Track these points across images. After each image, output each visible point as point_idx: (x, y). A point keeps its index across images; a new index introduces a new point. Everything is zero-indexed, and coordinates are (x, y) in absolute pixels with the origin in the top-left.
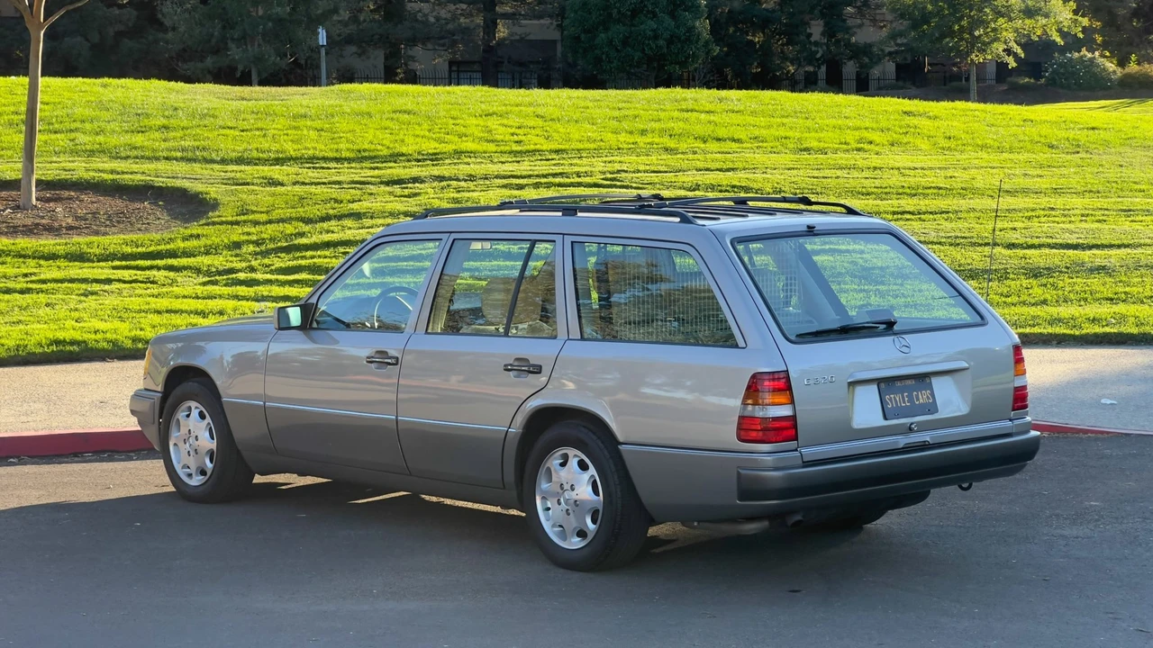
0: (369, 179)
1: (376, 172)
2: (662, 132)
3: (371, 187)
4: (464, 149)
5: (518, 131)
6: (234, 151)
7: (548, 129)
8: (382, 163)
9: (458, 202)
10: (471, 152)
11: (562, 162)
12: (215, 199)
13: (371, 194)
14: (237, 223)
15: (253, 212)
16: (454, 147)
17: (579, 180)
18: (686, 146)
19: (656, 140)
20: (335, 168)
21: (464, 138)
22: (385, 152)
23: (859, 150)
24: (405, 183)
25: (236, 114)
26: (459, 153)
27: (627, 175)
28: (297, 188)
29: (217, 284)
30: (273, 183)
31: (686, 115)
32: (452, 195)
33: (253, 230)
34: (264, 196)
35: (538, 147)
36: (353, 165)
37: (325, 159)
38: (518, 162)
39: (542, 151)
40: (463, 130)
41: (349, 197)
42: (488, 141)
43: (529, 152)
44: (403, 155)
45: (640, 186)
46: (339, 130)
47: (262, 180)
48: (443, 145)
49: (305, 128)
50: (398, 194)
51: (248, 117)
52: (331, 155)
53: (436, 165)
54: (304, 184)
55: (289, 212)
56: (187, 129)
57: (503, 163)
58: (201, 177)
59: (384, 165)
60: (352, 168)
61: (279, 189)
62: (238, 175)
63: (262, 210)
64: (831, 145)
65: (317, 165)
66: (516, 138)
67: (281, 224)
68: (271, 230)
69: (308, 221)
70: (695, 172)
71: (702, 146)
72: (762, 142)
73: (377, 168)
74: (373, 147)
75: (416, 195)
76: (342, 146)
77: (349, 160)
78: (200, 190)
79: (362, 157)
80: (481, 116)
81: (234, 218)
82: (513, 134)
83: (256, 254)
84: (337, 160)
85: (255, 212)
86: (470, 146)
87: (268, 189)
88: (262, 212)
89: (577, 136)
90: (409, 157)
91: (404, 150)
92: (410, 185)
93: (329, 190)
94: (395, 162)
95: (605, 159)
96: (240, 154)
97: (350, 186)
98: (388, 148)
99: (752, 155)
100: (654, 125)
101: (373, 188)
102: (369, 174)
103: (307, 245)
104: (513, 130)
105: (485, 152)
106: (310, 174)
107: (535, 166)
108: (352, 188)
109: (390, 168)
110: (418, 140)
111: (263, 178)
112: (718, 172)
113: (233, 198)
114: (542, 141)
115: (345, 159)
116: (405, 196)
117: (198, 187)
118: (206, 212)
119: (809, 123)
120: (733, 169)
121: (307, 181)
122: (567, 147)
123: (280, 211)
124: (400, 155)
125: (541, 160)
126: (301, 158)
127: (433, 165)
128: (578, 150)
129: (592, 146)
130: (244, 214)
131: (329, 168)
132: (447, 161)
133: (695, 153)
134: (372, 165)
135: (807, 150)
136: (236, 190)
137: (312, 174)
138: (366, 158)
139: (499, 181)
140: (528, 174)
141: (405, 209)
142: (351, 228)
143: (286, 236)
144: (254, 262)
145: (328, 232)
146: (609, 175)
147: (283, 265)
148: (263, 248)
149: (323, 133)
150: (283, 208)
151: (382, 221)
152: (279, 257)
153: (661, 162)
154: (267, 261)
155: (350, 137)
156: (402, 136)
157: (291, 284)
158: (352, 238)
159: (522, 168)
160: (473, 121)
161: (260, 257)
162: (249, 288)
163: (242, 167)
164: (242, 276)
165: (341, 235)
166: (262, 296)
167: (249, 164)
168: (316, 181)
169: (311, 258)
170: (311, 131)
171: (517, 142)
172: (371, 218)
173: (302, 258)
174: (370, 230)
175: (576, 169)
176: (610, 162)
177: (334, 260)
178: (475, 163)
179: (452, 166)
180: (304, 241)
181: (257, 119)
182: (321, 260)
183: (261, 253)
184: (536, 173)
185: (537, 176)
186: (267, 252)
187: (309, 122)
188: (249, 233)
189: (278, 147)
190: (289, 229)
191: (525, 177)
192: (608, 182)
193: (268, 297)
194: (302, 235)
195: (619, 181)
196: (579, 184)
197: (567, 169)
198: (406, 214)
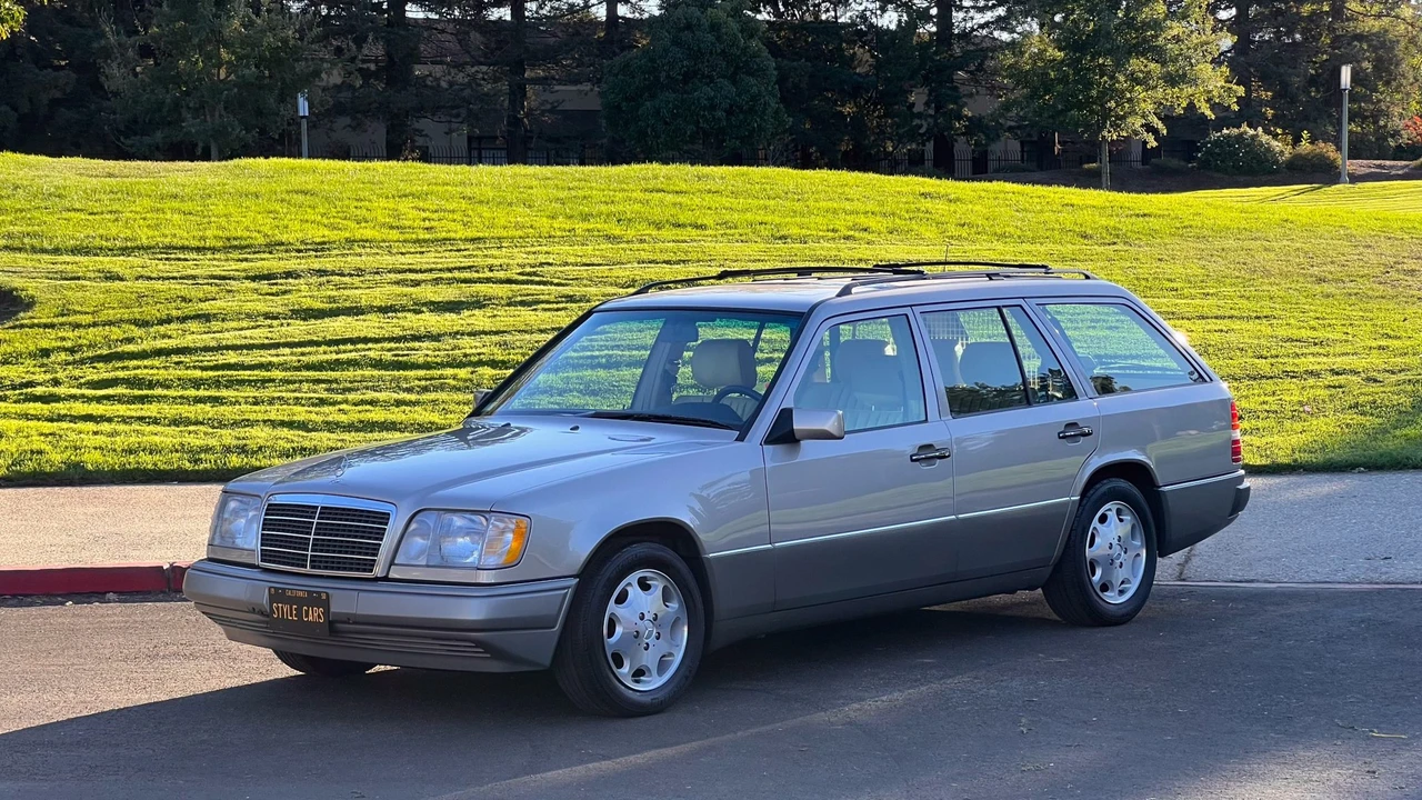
0: (232, 273)
1: (244, 265)
2: (609, 217)
3: (233, 282)
4: (358, 236)
5: (431, 215)
6: (73, 238)
7: (470, 213)
8: (255, 253)
9: (335, 302)
10: (367, 241)
11: (475, 253)
12: (32, 297)
13: (231, 291)
14: (52, 326)
15: (76, 312)
16: (347, 235)
17: (491, 275)
18: (633, 233)
19: (599, 226)
20: (195, 260)
21: (363, 225)
22: (261, 240)
23: (847, 238)
24: (276, 278)
25: (90, 194)
26: (351, 242)
27: (550, 268)
28: (141, 284)
29: (5, 401)
30: (112, 277)
31: (648, 196)
32: (329, 293)
33: (70, 334)
34: (95, 292)
35: (452, 235)
36: (217, 256)
37: (183, 248)
38: (423, 253)
39: (454, 240)
40: (367, 214)
41: (201, 295)
42: (392, 228)
43: (437, 240)
44: (283, 244)
45: (563, 282)
46: (210, 213)
47: (97, 274)
48: (336, 232)
49: (169, 212)
50: (263, 292)
51: (101, 196)
52: (194, 244)
53: (320, 257)
54: (150, 278)
55: (120, 314)
56: (21, 211)
57: (402, 254)
58: (22, 269)
59: (257, 256)
60: (215, 259)
61: (117, 284)
62: (70, 267)
63: (88, 310)
64: (815, 233)
65: (173, 256)
66: (427, 224)
67: (107, 327)
68: (92, 334)
69: (144, 324)
70: (636, 265)
71: (654, 233)
72: (730, 228)
73: (246, 260)
74: (247, 234)
75: (285, 292)
76: (210, 232)
77: (213, 250)
78: (16, 285)
79: (230, 247)
81: (49, 320)
82: (424, 220)
83: (67, 364)
84: (198, 250)
85: (79, 312)
86: (368, 233)
87: (102, 284)
88: (86, 313)
89: (503, 222)
90: (290, 247)
91: (284, 238)
92: (279, 281)
93: (178, 287)
94: (271, 253)
95: (528, 249)
96: (78, 243)
97: (206, 281)
98: (266, 235)
99: (713, 244)
100: (603, 208)
101: (234, 285)
102: (234, 267)
103: (133, 353)
104: (424, 215)
105: (384, 241)
106: (161, 267)
107: (442, 258)
108: (208, 284)
109: (262, 259)
110: (305, 226)
111: (99, 271)
112: (664, 265)
113: (55, 296)
114: (459, 227)
115: (209, 249)
116: (272, 294)
117: (17, 282)
118: (16, 313)
119: (798, 206)
120: (684, 261)
121: (154, 275)
122: (487, 235)
123: (111, 312)
124: (279, 245)
125: (451, 250)
126: (154, 248)
127: (316, 257)
128: (499, 238)
129: (520, 233)
130: (63, 315)
131: (186, 260)
132: (334, 252)
133: (642, 241)
134: (241, 256)
135: (783, 238)
136: (62, 285)
137: (163, 267)
138: (235, 247)
139: (392, 276)
140: (429, 267)
141: (267, 309)
142: (193, 333)
143: (108, 342)
144: (60, 375)
145: (164, 336)
146: (528, 269)
147: (95, 377)
148: (77, 357)
149: (191, 217)
150: (114, 308)
151: (234, 324)
152: (94, 368)
153: (597, 253)
154: (77, 373)
155: (223, 221)
156: (286, 222)
157: (99, 400)
158: (191, 345)
159: (424, 260)
160: (383, 203)
161: (70, 367)
162: (45, 406)
163: (78, 258)
164: (39, 390)
165: (178, 341)
166: (59, 415)
167: (87, 254)
168: (165, 275)
169: (135, 369)
170: (176, 216)
171: (427, 229)
172: (223, 320)
173: (123, 368)
174: (217, 335)
175: (490, 261)
176: (534, 253)
177: (162, 371)
178: (368, 255)
179: (340, 258)
180: (131, 348)
181: (114, 200)
182: (146, 371)
183: (74, 362)
184: (440, 266)
185: (440, 270)
186: (82, 362)
187: (176, 204)
188: (63, 339)
189: (129, 233)
190: (116, 333)
191: (425, 271)
192: (525, 278)
193: (66, 415)
194: (130, 340)
195: (538, 275)
196: (488, 280)
197: (479, 261)
198: (267, 316)
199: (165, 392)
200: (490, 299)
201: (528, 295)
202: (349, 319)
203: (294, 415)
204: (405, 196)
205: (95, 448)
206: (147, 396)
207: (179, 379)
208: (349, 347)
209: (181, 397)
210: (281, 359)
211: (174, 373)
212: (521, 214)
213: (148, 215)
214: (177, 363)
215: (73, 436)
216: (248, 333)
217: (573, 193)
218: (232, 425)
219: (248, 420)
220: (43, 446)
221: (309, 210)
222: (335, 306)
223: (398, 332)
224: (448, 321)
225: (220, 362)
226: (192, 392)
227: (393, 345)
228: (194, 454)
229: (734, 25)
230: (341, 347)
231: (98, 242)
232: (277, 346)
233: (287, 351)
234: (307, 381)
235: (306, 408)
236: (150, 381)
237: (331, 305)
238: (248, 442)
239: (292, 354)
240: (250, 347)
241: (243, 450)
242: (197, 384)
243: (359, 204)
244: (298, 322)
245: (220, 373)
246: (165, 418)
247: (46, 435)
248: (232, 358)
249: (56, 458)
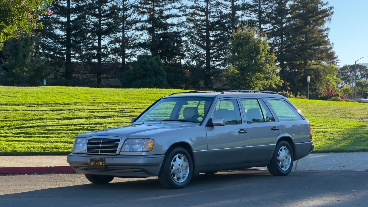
0: (48, 110)
1: (49, 108)
2: (139, 98)
3: (47, 112)
5: (95, 97)
7: (104, 97)
8: (52, 105)
9: (74, 116)
10: (79, 103)
13: (47, 114)
14: (3, 121)
15: (9, 118)
16: (74, 101)
17: (112, 110)
18: (146, 102)
19: (137, 100)
20: (37, 107)
21: (78, 99)
22: (53, 102)
24: (58, 111)
26: (76, 103)
27: (126, 109)
28: (24, 112)
30: (16, 110)
31: (147, 94)
32: (72, 114)
33: (8, 123)
34: (13, 114)
35: (101, 102)
36: (42, 106)
37: (34, 104)
38: (94, 106)
40: (78, 97)
41: (40, 114)
42: (85, 100)
43: (97, 103)
44: (58, 103)
47: (13, 110)
48: (71, 101)
50: (55, 114)
51: (10, 93)
52: (36, 103)
53: (68, 106)
54: (26, 111)
55: (20, 118)
57: (89, 106)
61: (18, 112)
62: (5, 108)
63: (12, 117)
65: (31, 106)
66: (94, 99)
67: (17, 121)
68: (14, 123)
69: (27, 120)
73: (50, 107)
74: (49, 101)
75: (61, 114)
76: (40, 101)
77: (41, 104)
79: (45, 104)
80: (84, 94)
81: (2, 120)
82: (93, 98)
83: (9, 129)
84: (37, 104)
86: (80, 101)
87: (14, 112)
89: (113, 99)
90: (60, 104)
91: (59, 102)
92: (59, 111)
93: (34, 112)
94: (56, 105)
95: (120, 105)
97: (40, 111)
98: (54, 101)
101: (48, 112)
105: (84, 103)
106: (29, 108)
109: (54, 107)
110: (64, 99)
113: (3, 114)
114: (102, 100)
115: (40, 104)
116: (58, 114)
121: (27, 110)
122: (109, 102)
123: (17, 118)
125: (101, 105)
126: (26, 104)
128: (113, 103)
129: (117, 102)
130: (6, 119)
131: (35, 107)
132: (72, 105)
133: (148, 104)
134: (48, 106)
136: (4, 112)
138: (47, 104)
139: (87, 110)
140: (96, 109)
141: (57, 117)
142: (39, 123)
143: (18, 125)
144: (7, 131)
145: (32, 123)
146: (121, 109)
147: (16, 132)
148: (11, 128)
149: (34, 97)
150: (18, 117)
151: (49, 121)
152: (16, 130)
153: (138, 106)
154: (11, 131)
155: (43, 98)
156: (59, 98)
157: (18, 137)
158: (39, 125)
159: (95, 107)
160: (82, 95)
161: (9, 130)
162: (5, 138)
163: (7, 106)
164: (3, 135)
165: (36, 124)
166: (9, 140)
167: (9, 105)
168: (30, 110)
169: (26, 130)
170: (30, 97)
171: (94, 100)
172: (46, 120)
173: (23, 130)
174: (46, 123)
175: (111, 108)
176: (122, 106)
177: (33, 131)
178: (80, 106)
179: (73, 106)
180: (24, 126)
181: (14, 94)
182: (29, 131)
183: (10, 129)
184: (99, 108)
185: (99, 109)
186: (12, 129)
187: (30, 95)
188: (7, 124)
189: (19, 101)
190: (20, 122)
191: (95, 110)
192: (121, 111)
193: (10, 140)
194: (24, 124)
195: (124, 111)
196: (112, 112)
197: (108, 107)
198: (57, 119)
199: (34, 135)
200: (113, 116)
201: (122, 115)
202: (78, 120)
203: (68, 140)
204: (87, 93)
205: (19, 147)
206: (30, 136)
207: (38, 133)
208: (79, 126)
209: (39, 136)
210: (63, 128)
211: (36, 131)
212: (117, 98)
213: (23, 97)
214: (37, 129)
215: (13, 144)
216: (53, 122)
217: (129, 93)
218: (53, 142)
219: (57, 141)
220: (6, 147)
221: (64, 96)
222: (74, 117)
223: (91, 123)
224: (102, 120)
225: (47, 129)
226: (41, 135)
227: (90, 125)
228: (44, 149)
229: (156, 63)
230: (77, 126)
231: (11, 103)
232: (61, 125)
233: (64, 126)
234: (70, 133)
235: (71, 139)
236: (31, 133)
237: (73, 117)
238: (57, 146)
239: (65, 127)
240: (54, 126)
241: (56, 148)
242: (42, 133)
243: (76, 95)
244: (65, 120)
245: (48, 131)
246: (36, 141)
247: (7, 144)
248: (50, 128)
249: (10, 149)
